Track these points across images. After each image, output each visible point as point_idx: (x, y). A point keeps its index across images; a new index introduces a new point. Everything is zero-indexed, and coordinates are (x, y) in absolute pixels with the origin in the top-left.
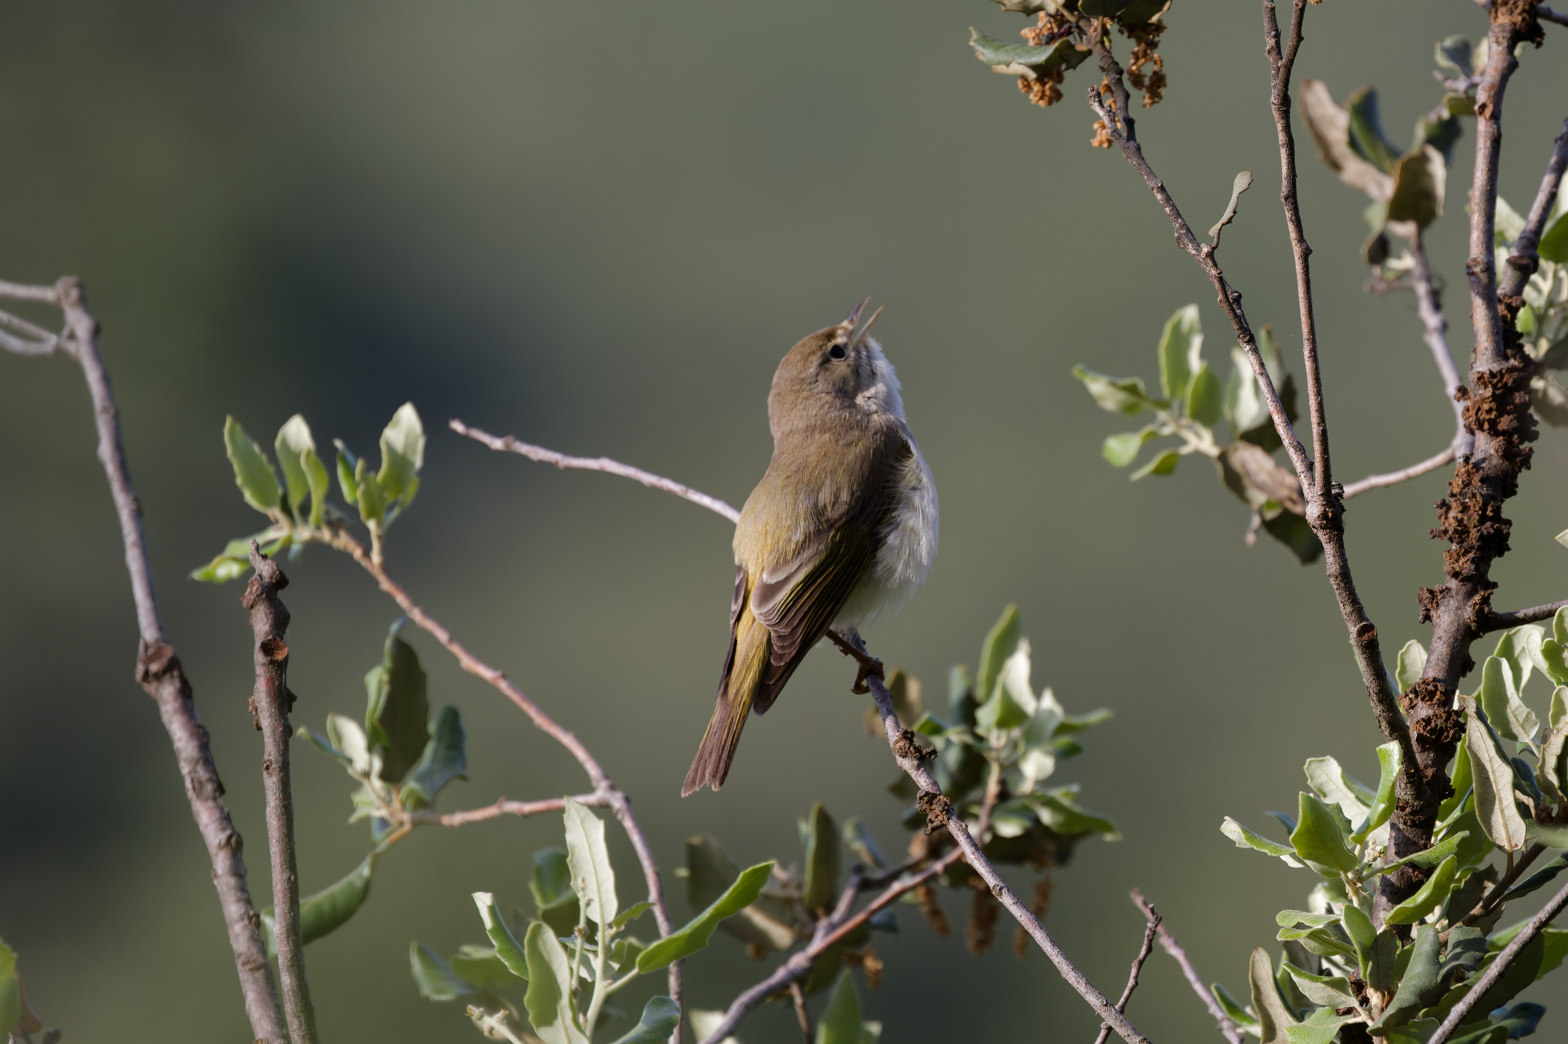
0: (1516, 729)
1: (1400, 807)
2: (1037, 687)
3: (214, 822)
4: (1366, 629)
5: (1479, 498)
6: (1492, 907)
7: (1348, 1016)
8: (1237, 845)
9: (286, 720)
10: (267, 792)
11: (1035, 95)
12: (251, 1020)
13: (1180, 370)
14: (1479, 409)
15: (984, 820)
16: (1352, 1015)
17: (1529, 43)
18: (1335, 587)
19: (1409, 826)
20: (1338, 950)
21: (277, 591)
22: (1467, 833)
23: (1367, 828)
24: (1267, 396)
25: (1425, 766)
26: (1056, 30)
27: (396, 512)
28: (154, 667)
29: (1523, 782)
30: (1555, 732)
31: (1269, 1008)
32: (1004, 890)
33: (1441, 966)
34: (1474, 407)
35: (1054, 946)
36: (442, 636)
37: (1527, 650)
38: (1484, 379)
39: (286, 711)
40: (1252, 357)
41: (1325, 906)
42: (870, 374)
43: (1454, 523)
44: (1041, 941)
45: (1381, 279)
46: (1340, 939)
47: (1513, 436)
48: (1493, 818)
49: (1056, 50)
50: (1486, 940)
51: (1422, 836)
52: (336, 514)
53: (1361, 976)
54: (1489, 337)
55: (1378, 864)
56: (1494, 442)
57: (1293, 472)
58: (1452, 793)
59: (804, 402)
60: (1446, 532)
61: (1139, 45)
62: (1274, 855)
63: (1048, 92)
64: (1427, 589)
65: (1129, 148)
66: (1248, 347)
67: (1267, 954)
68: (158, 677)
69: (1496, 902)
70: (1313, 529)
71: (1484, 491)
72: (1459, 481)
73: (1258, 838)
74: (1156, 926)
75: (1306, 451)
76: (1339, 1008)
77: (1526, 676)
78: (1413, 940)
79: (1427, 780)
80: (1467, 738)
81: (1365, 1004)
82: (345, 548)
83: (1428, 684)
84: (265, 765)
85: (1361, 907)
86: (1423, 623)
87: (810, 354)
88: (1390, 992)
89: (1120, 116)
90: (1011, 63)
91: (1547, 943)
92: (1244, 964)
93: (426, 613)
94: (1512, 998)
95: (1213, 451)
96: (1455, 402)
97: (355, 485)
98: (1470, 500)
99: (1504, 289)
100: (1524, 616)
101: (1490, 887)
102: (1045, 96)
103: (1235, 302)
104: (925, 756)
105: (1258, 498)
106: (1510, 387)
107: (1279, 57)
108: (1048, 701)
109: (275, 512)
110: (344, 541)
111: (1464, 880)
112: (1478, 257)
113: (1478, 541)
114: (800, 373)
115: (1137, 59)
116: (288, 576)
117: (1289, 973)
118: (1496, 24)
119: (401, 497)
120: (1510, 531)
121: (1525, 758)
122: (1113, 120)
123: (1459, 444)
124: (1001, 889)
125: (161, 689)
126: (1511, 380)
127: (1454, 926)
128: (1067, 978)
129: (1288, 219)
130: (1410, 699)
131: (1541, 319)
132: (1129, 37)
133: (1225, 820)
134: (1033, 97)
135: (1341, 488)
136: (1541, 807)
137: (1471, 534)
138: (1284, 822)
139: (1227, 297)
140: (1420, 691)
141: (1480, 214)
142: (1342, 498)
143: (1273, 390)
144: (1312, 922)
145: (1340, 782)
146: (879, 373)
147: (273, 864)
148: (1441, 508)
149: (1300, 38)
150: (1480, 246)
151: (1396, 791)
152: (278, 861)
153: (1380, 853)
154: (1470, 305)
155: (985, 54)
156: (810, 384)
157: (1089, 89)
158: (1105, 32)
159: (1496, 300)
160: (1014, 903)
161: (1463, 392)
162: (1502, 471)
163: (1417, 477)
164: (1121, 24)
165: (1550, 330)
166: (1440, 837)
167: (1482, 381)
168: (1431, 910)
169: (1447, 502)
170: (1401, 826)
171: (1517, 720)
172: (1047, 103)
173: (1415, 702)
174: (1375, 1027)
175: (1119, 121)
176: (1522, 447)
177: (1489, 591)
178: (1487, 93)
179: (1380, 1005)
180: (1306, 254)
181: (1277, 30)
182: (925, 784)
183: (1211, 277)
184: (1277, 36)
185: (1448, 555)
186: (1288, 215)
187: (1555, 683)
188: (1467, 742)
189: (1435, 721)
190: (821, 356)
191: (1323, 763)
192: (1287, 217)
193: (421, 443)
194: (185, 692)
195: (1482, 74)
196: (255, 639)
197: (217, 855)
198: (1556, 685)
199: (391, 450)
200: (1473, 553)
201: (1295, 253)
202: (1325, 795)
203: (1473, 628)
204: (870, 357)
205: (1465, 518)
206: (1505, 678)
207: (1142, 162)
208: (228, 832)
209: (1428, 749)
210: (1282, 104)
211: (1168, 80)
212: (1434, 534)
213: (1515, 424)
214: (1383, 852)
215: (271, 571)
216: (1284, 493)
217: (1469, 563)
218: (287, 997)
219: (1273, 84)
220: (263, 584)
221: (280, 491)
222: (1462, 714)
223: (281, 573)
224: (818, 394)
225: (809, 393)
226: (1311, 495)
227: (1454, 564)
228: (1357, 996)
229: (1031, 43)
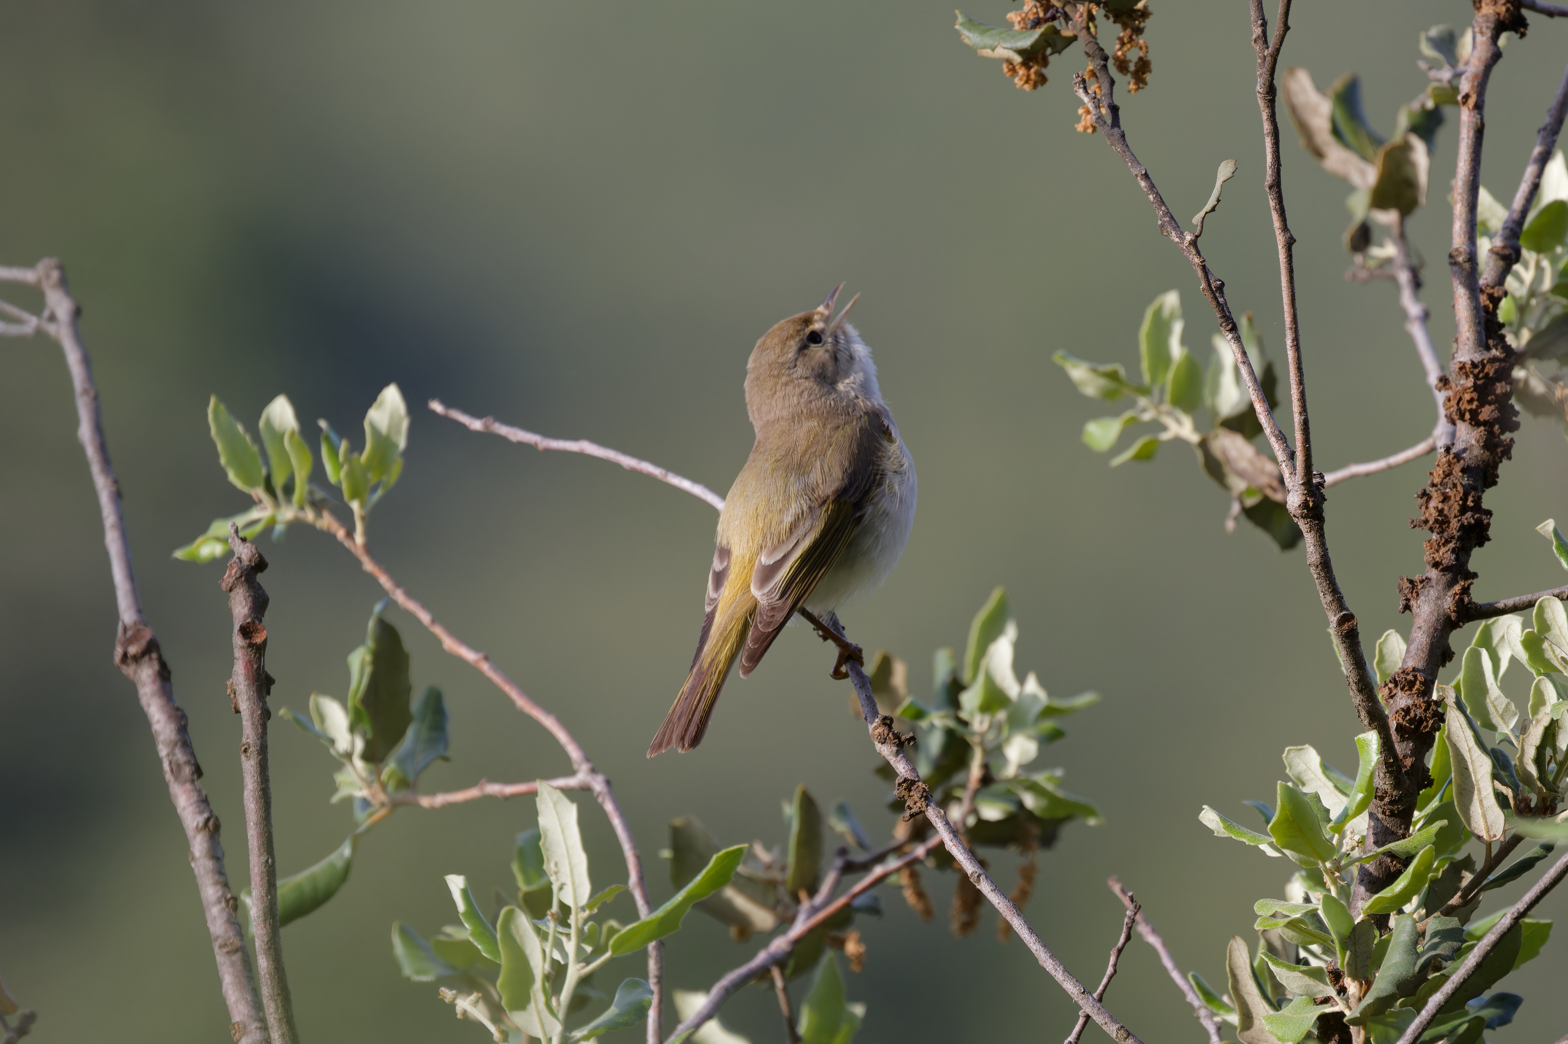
0: (1496, 719)
1: (1379, 796)
2: (1020, 673)
3: (191, 805)
4: (1346, 618)
5: (1460, 488)
6: (1470, 897)
7: (1325, 1005)
8: (1215, 834)
9: (265, 703)
10: (245, 775)
11: (1021, 79)
12: (228, 1003)
13: (1161, 356)
14: (1460, 399)
15: (966, 805)
16: (1330, 1005)
17: (1513, 33)
18: (1315, 576)
19: (1388, 815)
20: (1316, 939)
21: (257, 573)
22: (1445, 822)
23: (1345, 817)
24: (1249, 385)
25: (1404, 756)
26: (1041, 15)
27: (379, 493)
28: (133, 650)
29: (1502, 773)
30: (1534, 722)
31: (1246, 997)
32: (982, 878)
33: (1419, 956)
34: (1455, 398)
35: (1031, 934)
36: (425, 617)
37: (1507, 641)
38: (1466, 369)
39: (265, 694)
40: (1234, 346)
41: (1303, 895)
42: (849, 358)
43: (1435, 513)
44: (1019, 929)
45: (1363, 267)
46: (1317, 928)
47: (1494, 426)
48: (1472, 809)
49: (1042, 35)
50: (1463, 930)
51: (1400, 825)
52: (320, 494)
53: (1339, 966)
54: (1470, 327)
55: (1356, 854)
56: (1475, 432)
57: (1274, 459)
58: (1430, 783)
59: (783, 388)
60: (1426, 522)
61: (1125, 29)
62: (1252, 844)
63: (1033, 76)
64: (1407, 579)
65: (1112, 135)
66: (1230, 336)
67: (1244, 943)
68: (137, 659)
69: (1474, 893)
70: (1294, 518)
71: (1465, 481)
72: (1440, 471)
73: (1236, 827)
74: (1135, 914)
75: (1288, 441)
76: (1316, 997)
77: (1504, 665)
78: (1391, 930)
79: (1406, 769)
80: (1446, 728)
81: (1342, 994)
82: (328, 528)
83: (1408, 674)
84: (243, 748)
85: (1338, 897)
86: (1402, 613)
87: (787, 338)
88: (1368, 981)
89: (1105, 102)
90: (996, 47)
91: (1524, 932)
92: (1222, 953)
93: (409, 594)
94: (1489, 987)
95: (1194, 438)
96: (1436, 392)
97: (338, 466)
98: (1451, 489)
99: (1486, 279)
100: (1504, 607)
101: (1468, 877)
102: (1030, 80)
103: (1218, 291)
104: (904, 742)
105: (1238, 485)
106: (1492, 377)
107: (1266, 46)
108: (1032, 686)
109: (259, 492)
110: (327, 522)
111: (1441, 870)
112: (1460, 247)
113: (1458, 532)
114: (779, 356)
115: (1123, 44)
116: (267, 559)
117: (1267, 962)
118: (1480, 14)
119: (384, 478)
120: (1491, 522)
121: (1505, 748)
122: (1098, 107)
123: (1440, 434)
124: (979, 876)
125: (139, 671)
126: (1493, 370)
127: (1432, 916)
128: (1045, 966)
129: (1272, 208)
130: (1390, 689)
131: (1522, 308)
132: (1115, 22)
133: (1204, 809)
134: (1018, 81)
135: (1322, 477)
136: (1520, 797)
137: (1451, 524)
138: (1262, 812)
139: (1209, 285)
140: (1400, 681)
141: (1462, 204)
142: (1324, 488)
143: (1255, 379)
144: (1290, 911)
145: (1318, 770)
146: (857, 358)
147: (250, 847)
148: (1421, 498)
149: (1287, 28)
150: (1463, 236)
151: (1375, 780)
152: (255, 844)
153: (1358, 843)
154: (1451, 295)
155: (971, 37)
156: (789, 368)
157: (1074, 76)
158: (1091, 18)
159: (1479, 291)
160: (992, 891)
161: (1444, 381)
162: (1483, 461)
163: (1398, 466)
164: (1107, 9)
165: (1532, 320)
166: (1418, 827)
167: (1464, 371)
168: (1409, 900)
169: (1428, 492)
170: (1380, 816)
171: (1496, 710)
172: (1031, 87)
173: (1394, 692)
174: (1352, 1017)
175: (1103, 107)
176: (1503, 437)
177: (1469, 581)
178: (1471, 83)
179: (1357, 994)
180: (1290, 243)
181: (1263, 19)
182: (903, 771)
183: (1194, 265)
184: (1264, 25)
185: (1428, 544)
186: (1272, 204)
187: (1535, 674)
188: (1446, 732)
189: (1414, 711)
190: (799, 341)
191: (1302, 752)
192: (1271, 206)
193: (405, 424)
194: (164, 675)
195: (1467, 63)
196: (234, 621)
197: (194, 837)
198: (1535, 676)
199: (375, 431)
200: (1453, 543)
201: (1279, 242)
202: (1303, 784)
203: (1453, 619)
204: (848, 341)
205: (1446, 508)
206: (1484, 668)
207: (1126, 149)
208: (206, 815)
209: (1408, 739)
210: (1268, 93)
211: (1153, 66)
212: (1415, 524)
213: (1496, 414)
214: (1361, 842)
215: (250, 554)
216: (1264, 480)
217: (1449, 553)
218: (263, 980)
219: (1258, 73)
220: (242, 567)
221: (264, 472)
222: (1441, 704)
223: (260, 556)
224: (797, 379)
225: (788, 379)
226: (1292, 484)
227: (1434, 553)
228: (1335, 985)
229: (1017, 27)
